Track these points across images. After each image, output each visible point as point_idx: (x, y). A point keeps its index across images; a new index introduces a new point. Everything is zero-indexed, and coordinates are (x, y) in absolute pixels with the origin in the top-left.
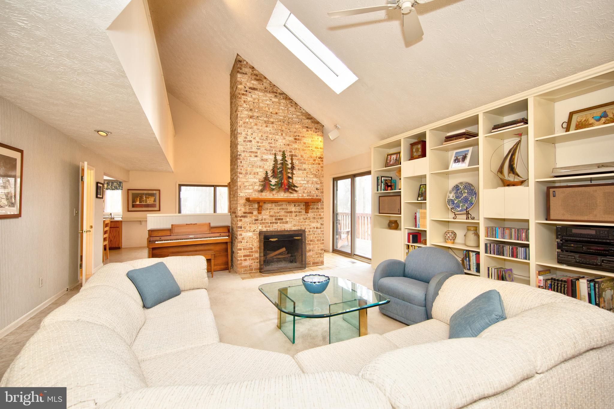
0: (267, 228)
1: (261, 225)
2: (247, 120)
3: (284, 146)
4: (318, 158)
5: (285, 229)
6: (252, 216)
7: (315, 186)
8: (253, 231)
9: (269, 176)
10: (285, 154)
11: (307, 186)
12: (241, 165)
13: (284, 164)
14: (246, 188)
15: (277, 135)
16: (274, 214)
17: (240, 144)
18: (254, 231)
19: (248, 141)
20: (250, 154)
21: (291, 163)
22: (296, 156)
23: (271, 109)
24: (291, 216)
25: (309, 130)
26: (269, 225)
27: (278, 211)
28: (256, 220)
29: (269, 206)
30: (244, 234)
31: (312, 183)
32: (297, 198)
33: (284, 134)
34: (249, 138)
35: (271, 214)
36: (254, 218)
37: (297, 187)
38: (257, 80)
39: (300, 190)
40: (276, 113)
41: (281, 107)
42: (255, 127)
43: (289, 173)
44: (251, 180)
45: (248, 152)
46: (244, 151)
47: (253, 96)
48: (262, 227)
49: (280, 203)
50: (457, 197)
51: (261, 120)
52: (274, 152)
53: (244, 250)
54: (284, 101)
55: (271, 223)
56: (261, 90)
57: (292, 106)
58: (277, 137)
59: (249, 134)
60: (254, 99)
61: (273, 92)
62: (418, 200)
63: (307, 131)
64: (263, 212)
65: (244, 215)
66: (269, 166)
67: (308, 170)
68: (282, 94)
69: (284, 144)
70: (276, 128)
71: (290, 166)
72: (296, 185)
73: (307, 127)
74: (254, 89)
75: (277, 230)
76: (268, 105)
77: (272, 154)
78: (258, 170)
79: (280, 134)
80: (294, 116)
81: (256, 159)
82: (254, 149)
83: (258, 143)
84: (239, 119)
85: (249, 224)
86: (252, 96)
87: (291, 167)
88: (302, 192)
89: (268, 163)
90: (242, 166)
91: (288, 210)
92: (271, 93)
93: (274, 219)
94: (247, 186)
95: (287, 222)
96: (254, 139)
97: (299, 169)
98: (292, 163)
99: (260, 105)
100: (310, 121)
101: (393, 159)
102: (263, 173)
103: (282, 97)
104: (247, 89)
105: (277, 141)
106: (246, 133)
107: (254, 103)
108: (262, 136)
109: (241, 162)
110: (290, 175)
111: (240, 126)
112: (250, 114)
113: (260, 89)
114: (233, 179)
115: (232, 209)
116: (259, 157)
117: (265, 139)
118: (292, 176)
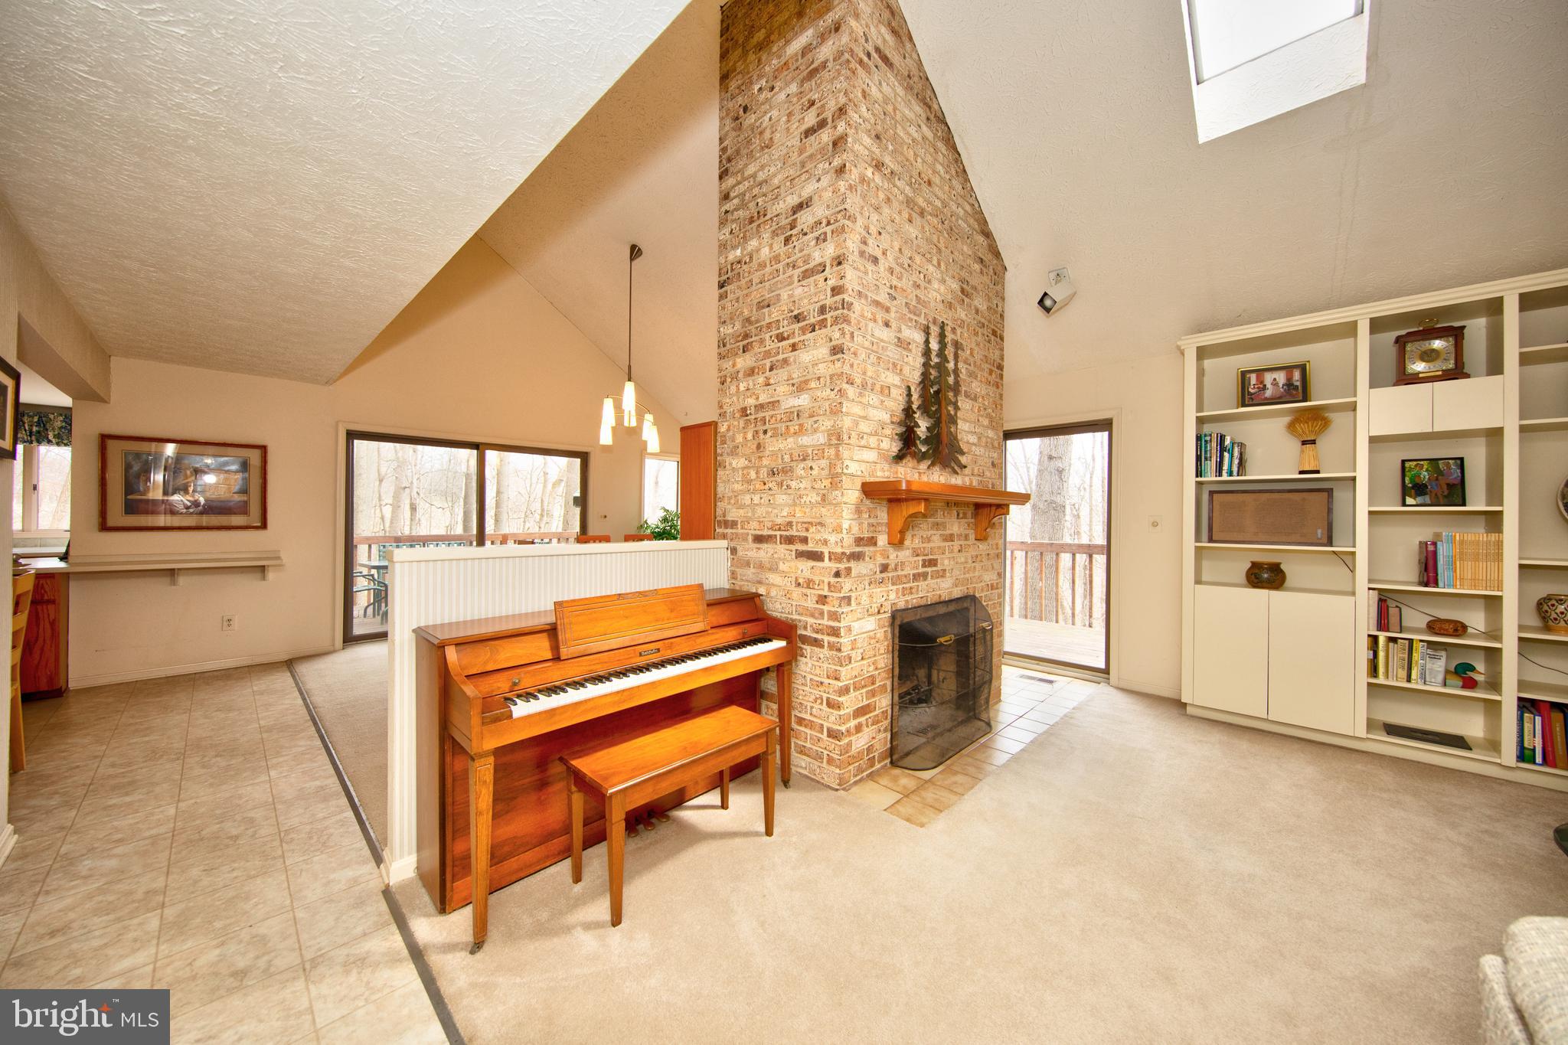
0: (907, 598)
1: (895, 587)
2: (869, 173)
3: (942, 306)
4: (995, 365)
5: (940, 596)
6: (875, 553)
7: (990, 455)
8: (876, 611)
9: (915, 407)
10: (945, 336)
11: (978, 451)
12: (854, 345)
13: (942, 369)
14: (862, 443)
15: (930, 261)
16: (921, 545)
17: (851, 259)
18: (879, 612)
19: (870, 256)
20: (873, 309)
21: (954, 372)
22: (962, 348)
23: (919, 160)
24: (952, 551)
25: (985, 270)
26: (911, 584)
27: (929, 533)
28: (885, 568)
30: (856, 628)
31: (986, 443)
32: (960, 487)
33: (943, 266)
34: (872, 247)
35: (915, 543)
36: (879, 560)
37: (963, 453)
38: (893, 31)
39: (967, 462)
40: (929, 183)
41: (939, 167)
42: (887, 210)
43: (950, 402)
44: (875, 412)
45: (868, 299)
46: (859, 294)
47: (884, 87)
48: (897, 592)
51: (898, 188)
52: (922, 320)
53: (852, 689)
54: (943, 147)
55: (914, 577)
56: (900, 77)
57: (957, 174)
58: (930, 268)
59: (872, 229)
60: (886, 101)
61: (925, 101)
62: (1404, 504)
63: (981, 271)
65: (857, 549)
66: (914, 368)
67: (980, 399)
68: (942, 120)
69: (943, 301)
70: (928, 233)
71: (952, 379)
72: (962, 445)
73: (982, 260)
74: (886, 61)
75: (925, 602)
76: (913, 140)
77: (921, 328)
78: (890, 378)
79: (935, 262)
80: (961, 211)
81: (885, 333)
82: (883, 296)
83: (892, 273)
84: (850, 154)
85: (867, 587)
86: (882, 81)
87: (955, 383)
88: (969, 470)
89: (911, 358)
90: (855, 353)
91: (947, 532)
92: (920, 100)
93: (921, 563)
94: (865, 436)
95: (944, 573)
96: (883, 252)
97: (966, 395)
99: (898, 131)
100: (986, 242)
102: (900, 391)
103: (941, 133)
104: (871, 47)
105: (929, 282)
106: (865, 222)
107: (885, 114)
108: (900, 250)
109: (853, 334)
110: (953, 411)
111: (852, 185)
112: (876, 151)
113: (898, 71)
114: (760, 407)
115: (754, 525)
116: (893, 327)
117: (906, 264)
118: (956, 414)
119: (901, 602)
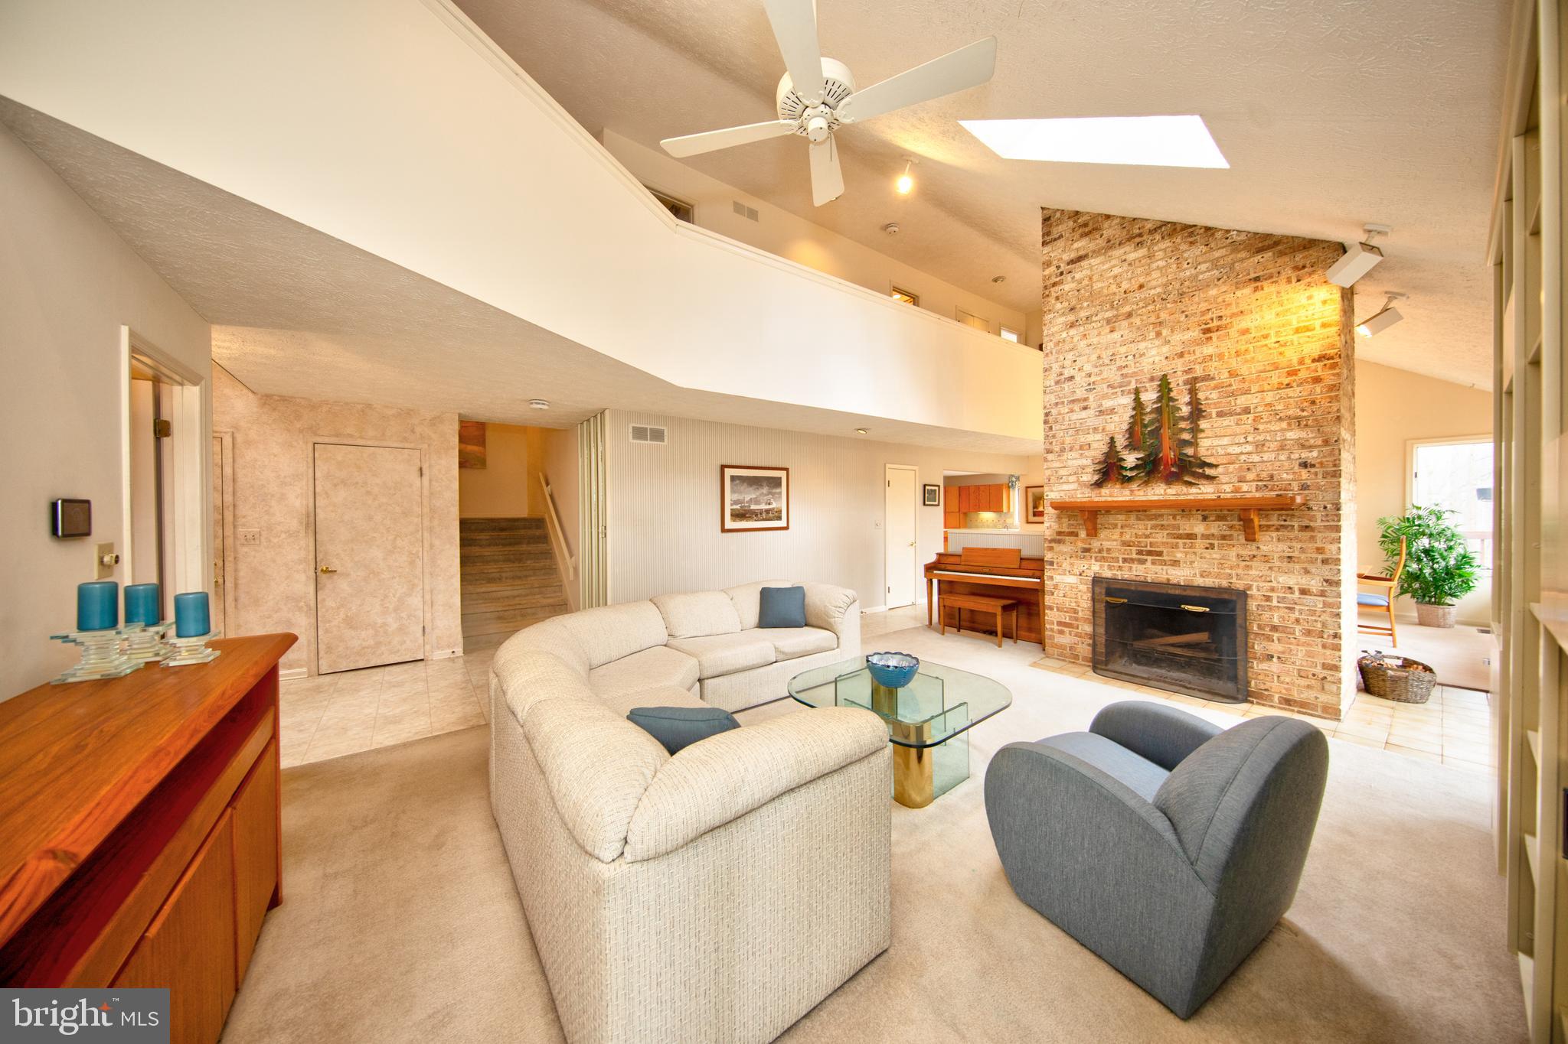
0: (1115, 572)
1: (1099, 563)
2: (1064, 335)
3: (1165, 362)
4: (1308, 361)
5: (1168, 580)
6: (1076, 541)
7: (1295, 456)
8: (1078, 574)
9: (1119, 448)
10: (1169, 383)
11: (1256, 458)
13: (1166, 409)
14: (1061, 481)
15: (1144, 340)
16: (1133, 539)
18: (1080, 575)
19: (1065, 379)
20: (1071, 406)
21: (1190, 404)
22: (1208, 378)
23: (1124, 283)
24: (1191, 547)
25: (1267, 283)
26: (1121, 564)
27: (1148, 532)
28: (1087, 550)
29: (1120, 519)
30: (1057, 578)
31: (1282, 448)
32: (1213, 497)
33: (1165, 332)
34: (1067, 373)
35: (1127, 537)
36: (1080, 545)
37: (1213, 466)
38: (1087, 234)
39: (1226, 473)
40: (1141, 286)
41: (1157, 263)
42: (1083, 343)
43: (1183, 430)
44: (1074, 461)
45: (1066, 402)
46: (1057, 404)
47: (1078, 275)
48: (1101, 567)
49: (1154, 512)
51: (1097, 321)
52: (1133, 386)
53: (1058, 610)
54: (1165, 244)
55: (1125, 560)
56: (1097, 253)
57: (1194, 242)
58: (1142, 345)
59: (1067, 363)
60: (1080, 282)
61: (1132, 238)
63: (1257, 289)
64: (1103, 534)
65: (1058, 537)
66: (1119, 424)
67: (1260, 409)
68: (1160, 227)
69: (1167, 358)
70: (1139, 323)
71: (1185, 410)
72: (1208, 460)
73: (1257, 279)
74: (1080, 259)
75: (1142, 579)
76: (1116, 277)
77: (1129, 393)
78: (1091, 438)
79: (1152, 335)
80: (1204, 267)
81: (1084, 414)
82: (1080, 393)
84: (1046, 339)
85: (1068, 558)
86: (1074, 277)
87: (1192, 413)
88: (1235, 480)
89: (1116, 418)
90: (1054, 436)
91: (1181, 532)
92: (1125, 243)
93: (1134, 552)
94: (1064, 477)
95: (1175, 563)
96: (1080, 370)
97: (1220, 414)
98: (1194, 403)
99: (1095, 287)
100: (1270, 254)
102: (1102, 443)
103: (1158, 237)
104: (1063, 268)
105: (1142, 355)
106: (1060, 363)
107: (1079, 291)
108: (1099, 357)
110: (1186, 436)
111: (1047, 354)
112: (1071, 318)
113: (1094, 251)
116: (1092, 407)
117: (1107, 361)
118: (1195, 437)
119: (1107, 574)
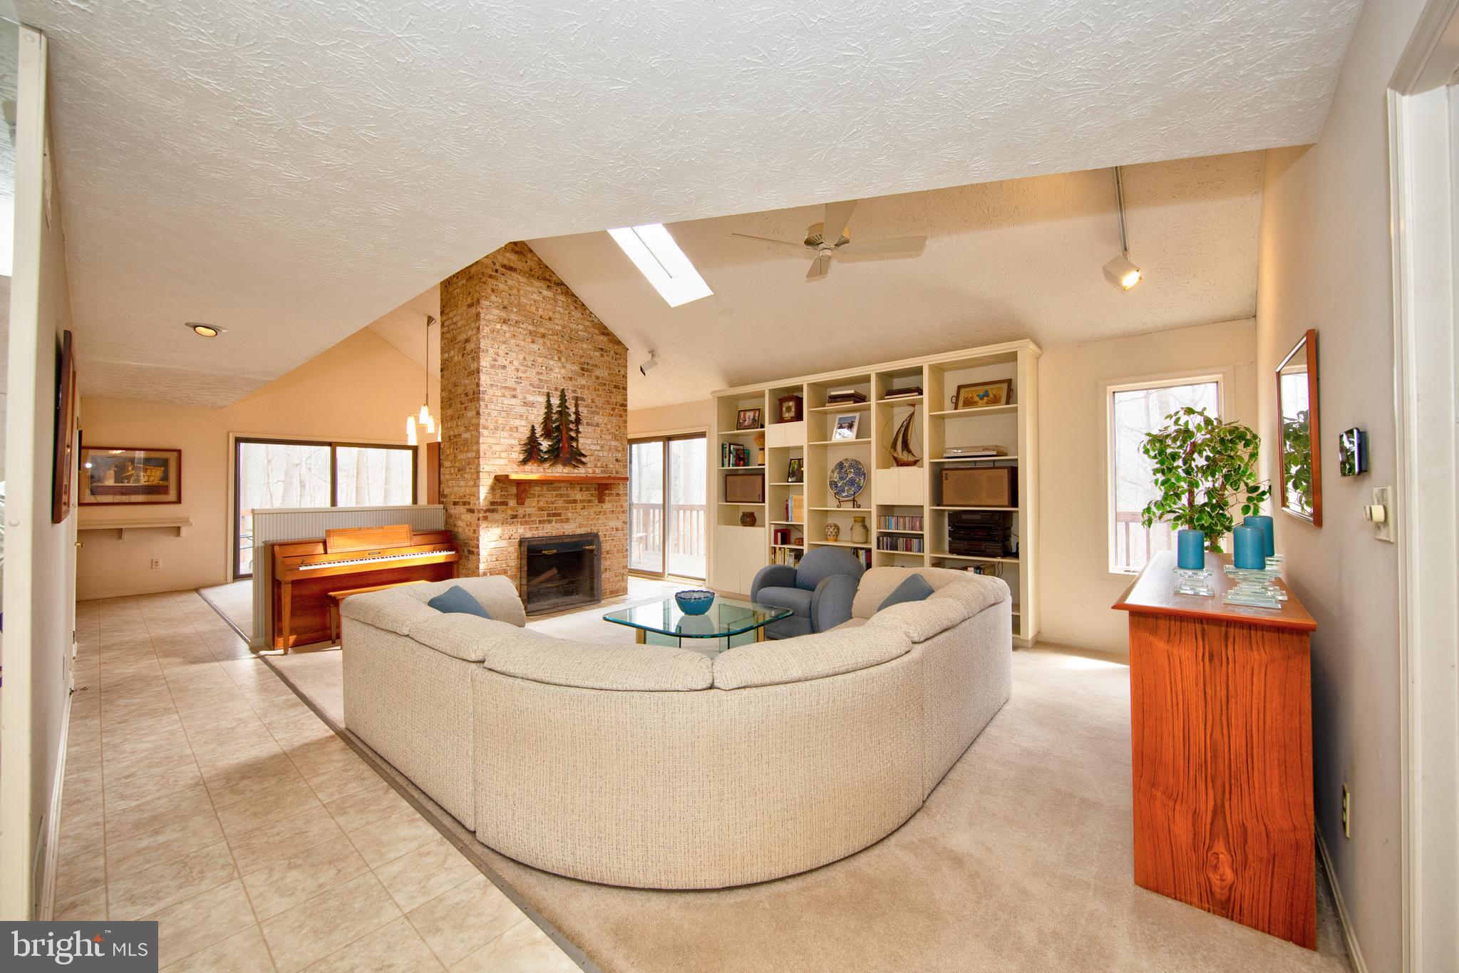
0: (534, 532)
1: (523, 526)
2: (498, 326)
3: (563, 381)
4: (618, 405)
5: (564, 533)
6: (506, 509)
7: (614, 455)
8: (508, 537)
9: (538, 435)
10: (565, 396)
11: (601, 454)
12: (487, 411)
13: (563, 412)
14: (495, 456)
15: (552, 359)
16: (545, 505)
17: (484, 371)
18: (510, 538)
19: (499, 366)
20: (503, 391)
21: (575, 413)
22: (583, 399)
23: (540, 310)
24: (575, 509)
25: (605, 354)
26: (538, 525)
27: (553, 500)
28: (514, 517)
29: (537, 490)
31: (610, 449)
32: (584, 475)
33: (563, 360)
34: (501, 361)
35: (541, 504)
36: (510, 512)
37: (585, 456)
38: (516, 252)
39: (590, 461)
40: (550, 319)
41: (558, 309)
42: (513, 341)
43: (571, 430)
44: (505, 440)
45: (499, 387)
46: (492, 385)
47: (510, 282)
48: (525, 529)
49: (556, 485)
50: (841, 478)
51: (522, 328)
52: (545, 390)
54: (562, 298)
55: (540, 522)
56: (522, 273)
57: (576, 308)
58: (552, 363)
59: (501, 353)
60: (511, 288)
61: (544, 279)
62: (788, 482)
63: (602, 355)
64: (528, 502)
65: (492, 507)
66: (537, 415)
67: (603, 425)
68: (560, 284)
69: (564, 378)
70: (549, 345)
71: (573, 417)
72: (583, 452)
73: (602, 349)
74: (511, 269)
75: (550, 535)
76: (535, 301)
77: (543, 394)
78: (517, 422)
79: (556, 358)
80: (581, 327)
81: (513, 401)
82: (511, 383)
83: (518, 371)
84: (483, 322)
85: (500, 526)
86: (506, 281)
87: (576, 419)
88: (593, 466)
89: (535, 411)
90: (489, 415)
91: (570, 499)
92: (541, 280)
93: (546, 515)
94: (498, 453)
95: (567, 520)
96: (510, 363)
97: (588, 424)
98: (577, 413)
99: (521, 300)
100: (606, 339)
101: (749, 418)
102: (526, 428)
103: (559, 291)
104: (497, 266)
105: (551, 370)
106: (495, 351)
107: (510, 295)
108: (524, 358)
109: (486, 406)
110: (573, 434)
111: (484, 336)
112: (504, 314)
113: (521, 271)
114: (455, 436)
115: (453, 496)
116: (520, 397)
117: (530, 365)
118: (577, 436)
119: (529, 535)
